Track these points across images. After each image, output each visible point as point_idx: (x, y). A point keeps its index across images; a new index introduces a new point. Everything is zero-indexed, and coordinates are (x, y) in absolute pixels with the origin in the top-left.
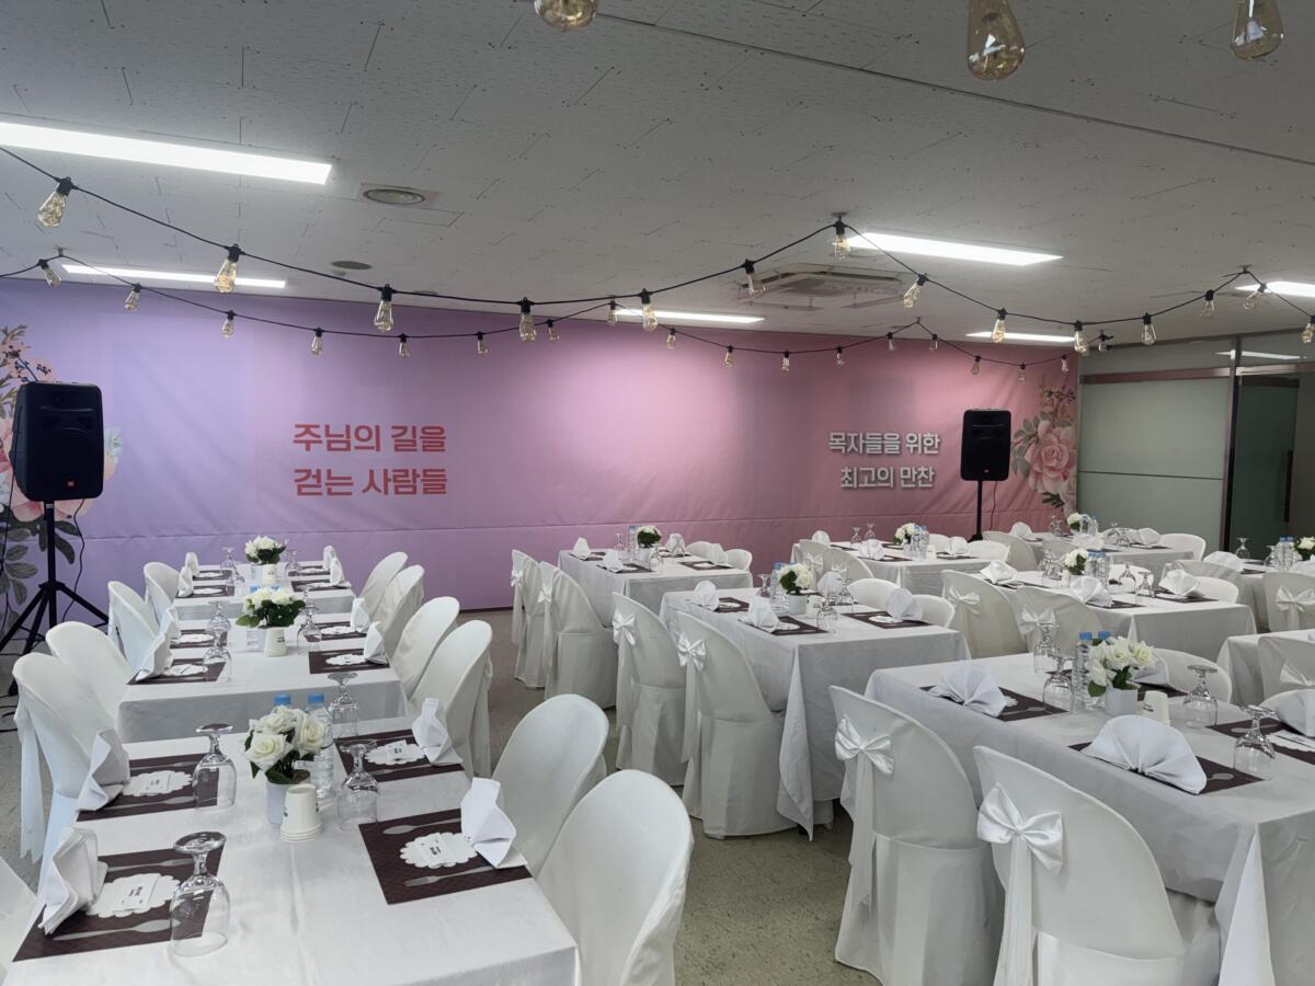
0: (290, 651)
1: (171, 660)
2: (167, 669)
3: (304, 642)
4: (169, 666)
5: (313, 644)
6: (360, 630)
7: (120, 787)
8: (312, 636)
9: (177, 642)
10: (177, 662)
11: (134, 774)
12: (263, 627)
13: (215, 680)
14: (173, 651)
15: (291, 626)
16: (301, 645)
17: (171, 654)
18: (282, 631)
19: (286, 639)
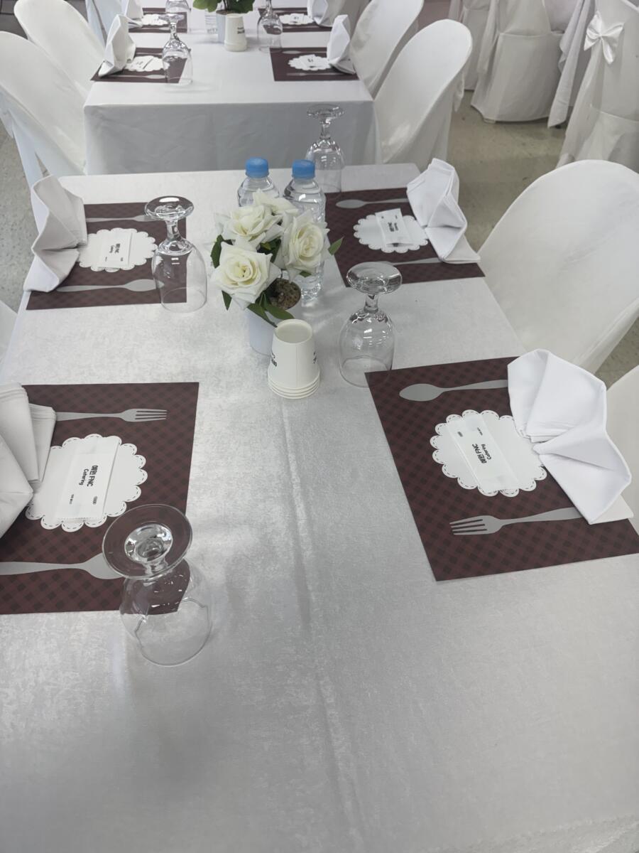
0: (251, 44)
1: (132, 49)
2: (129, 61)
3: (265, 35)
4: (131, 57)
5: (274, 37)
6: (319, 21)
7: (75, 252)
8: (272, 26)
9: (139, 23)
10: (140, 52)
11: (92, 228)
12: (221, 12)
13: (177, 81)
14: (134, 36)
15: (250, 13)
16: (261, 36)
17: (132, 42)
18: (241, 18)
19: (245, 28)
